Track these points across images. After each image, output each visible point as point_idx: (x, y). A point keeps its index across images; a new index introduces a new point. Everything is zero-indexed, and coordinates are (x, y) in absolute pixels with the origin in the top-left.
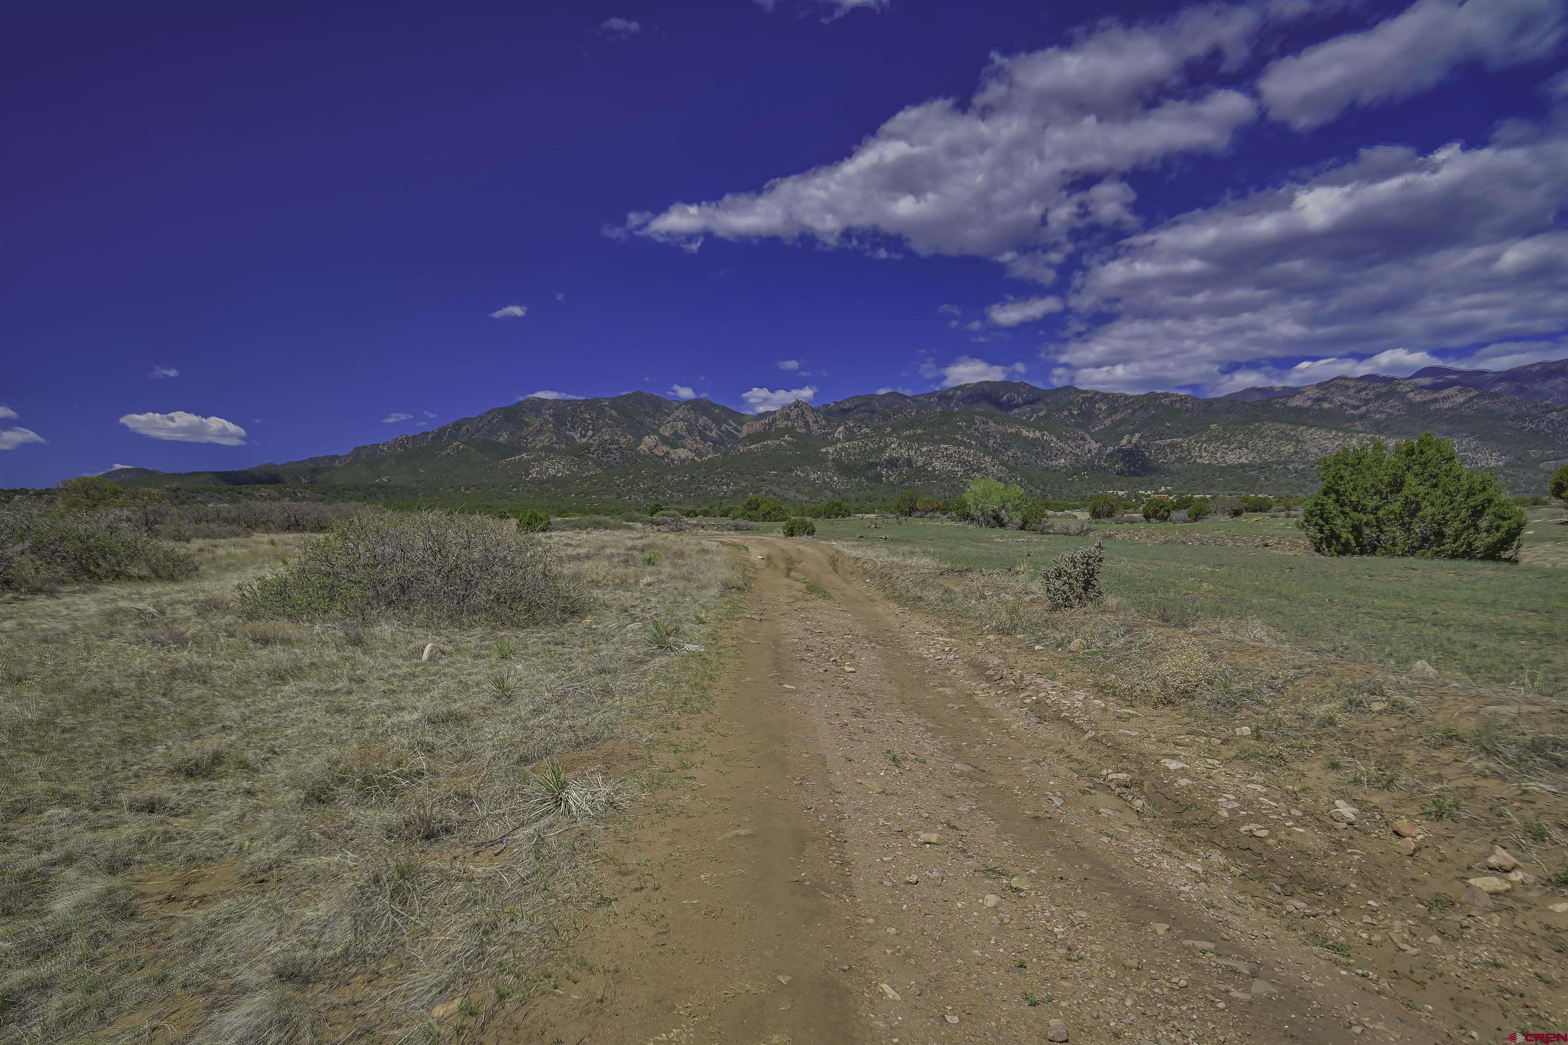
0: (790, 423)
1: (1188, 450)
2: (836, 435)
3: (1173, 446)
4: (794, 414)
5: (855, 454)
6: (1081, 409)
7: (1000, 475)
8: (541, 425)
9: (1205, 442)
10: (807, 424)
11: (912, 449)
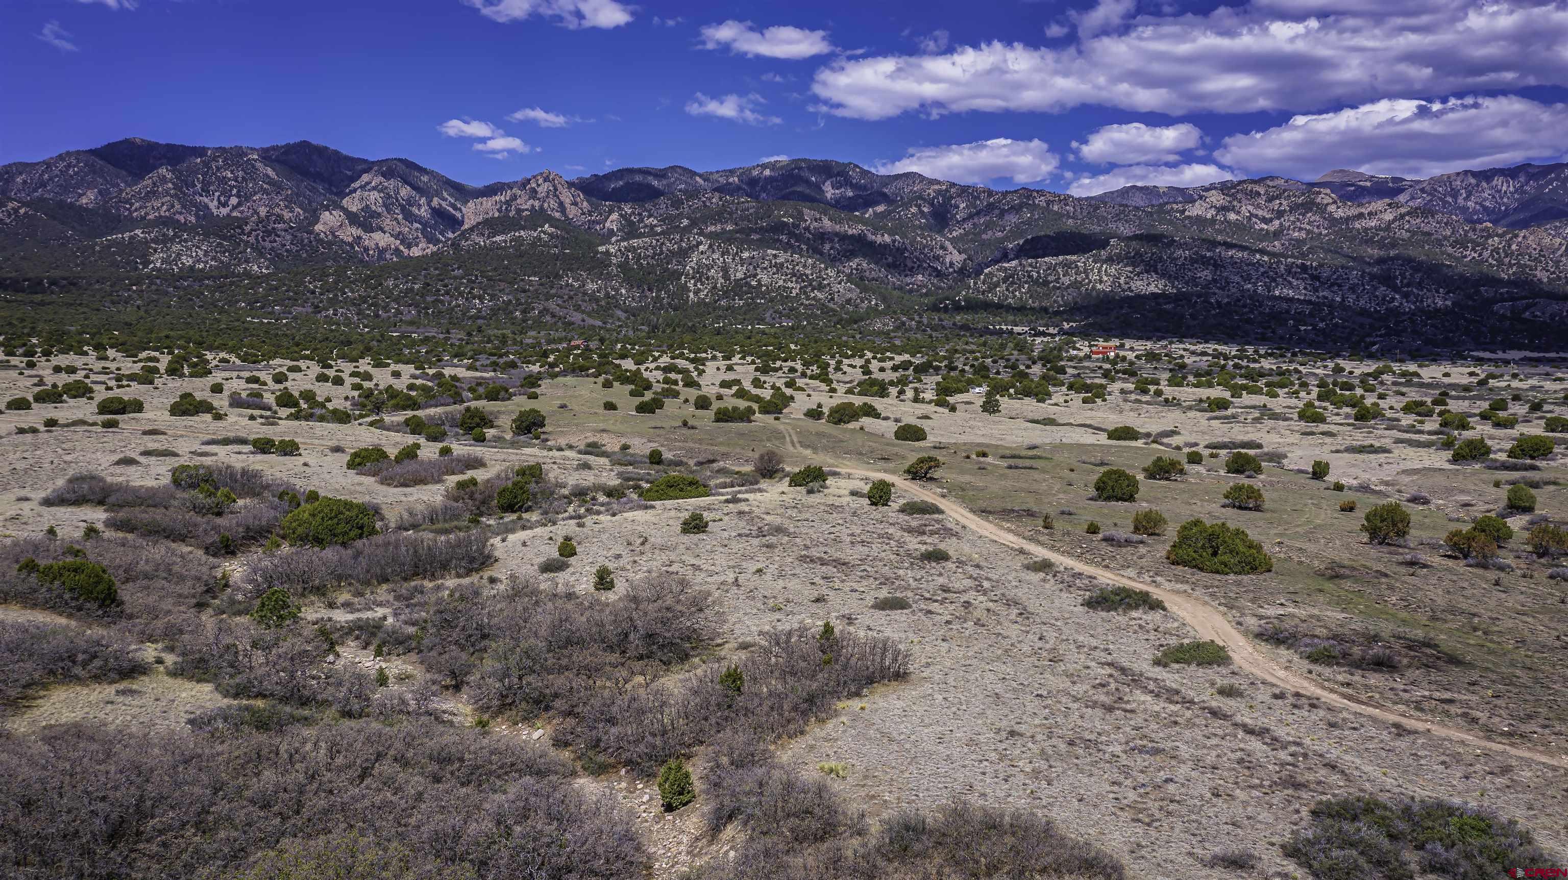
0: (537, 204)
1: (1086, 271)
2: (608, 224)
4: (544, 190)
5: (646, 257)
6: (932, 204)
7: (849, 295)
9: (1105, 262)
10: (561, 204)
11: (728, 253)
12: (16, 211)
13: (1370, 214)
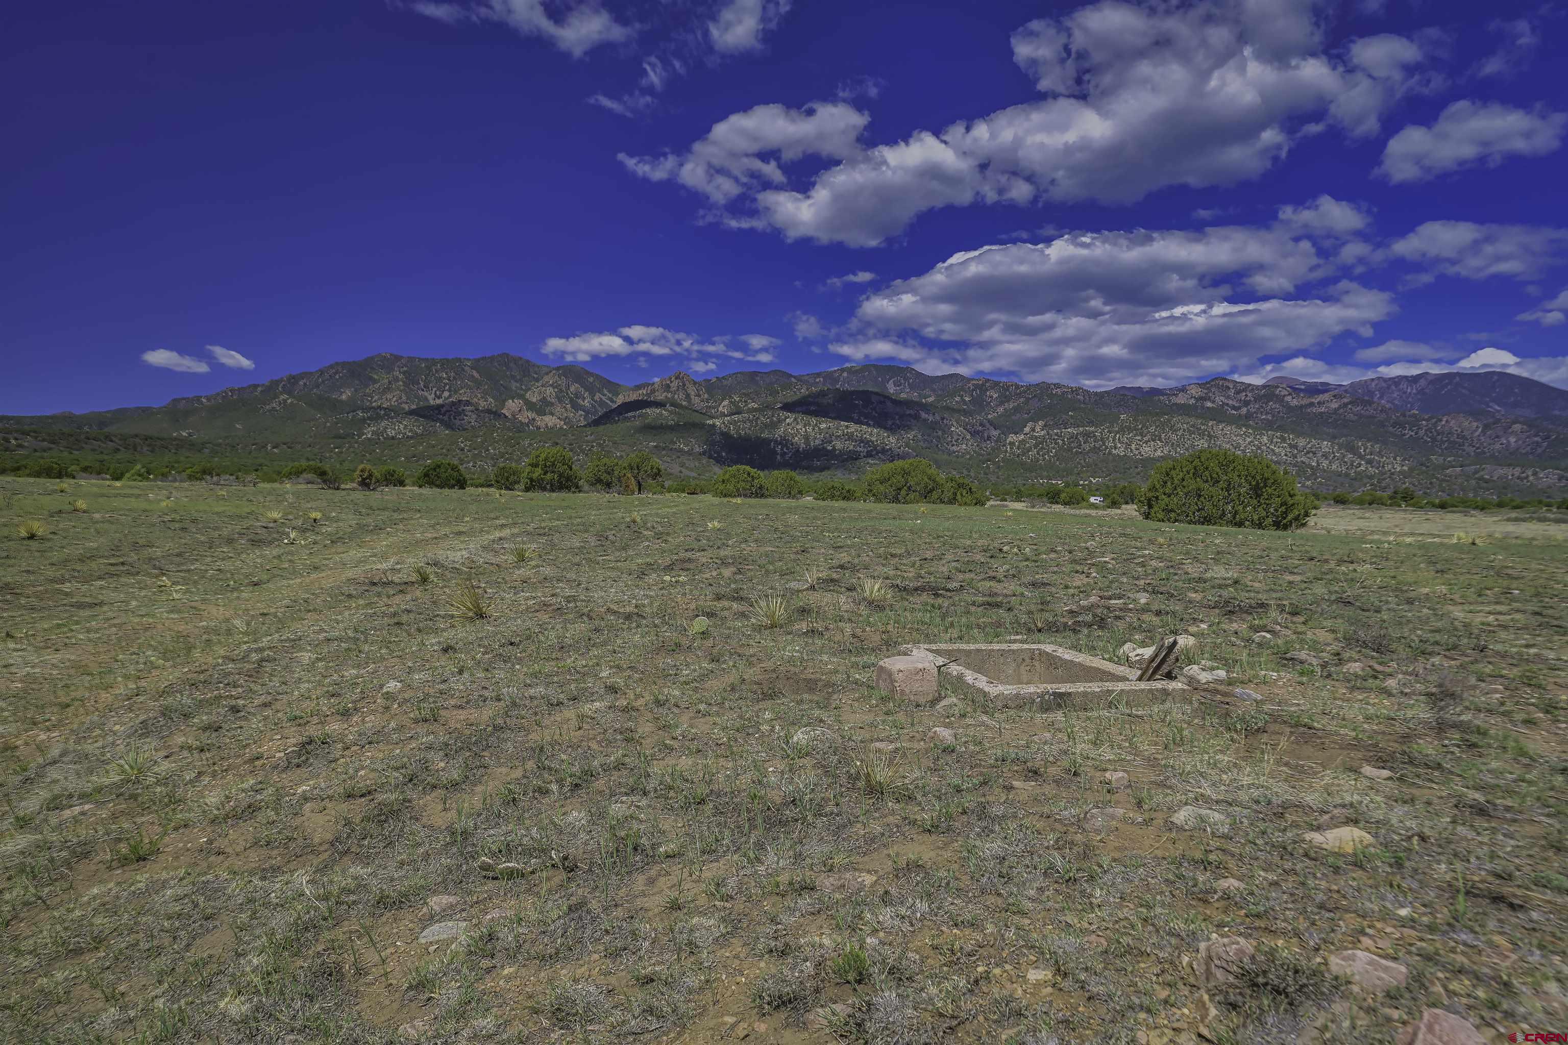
0: (669, 395)
1: (1102, 439)
2: (720, 409)
3: (1087, 435)
4: (674, 385)
5: (744, 428)
6: (972, 396)
8: (390, 382)
9: (1117, 432)
10: (688, 396)
11: (809, 424)
12: (285, 401)
13: (1319, 403)
